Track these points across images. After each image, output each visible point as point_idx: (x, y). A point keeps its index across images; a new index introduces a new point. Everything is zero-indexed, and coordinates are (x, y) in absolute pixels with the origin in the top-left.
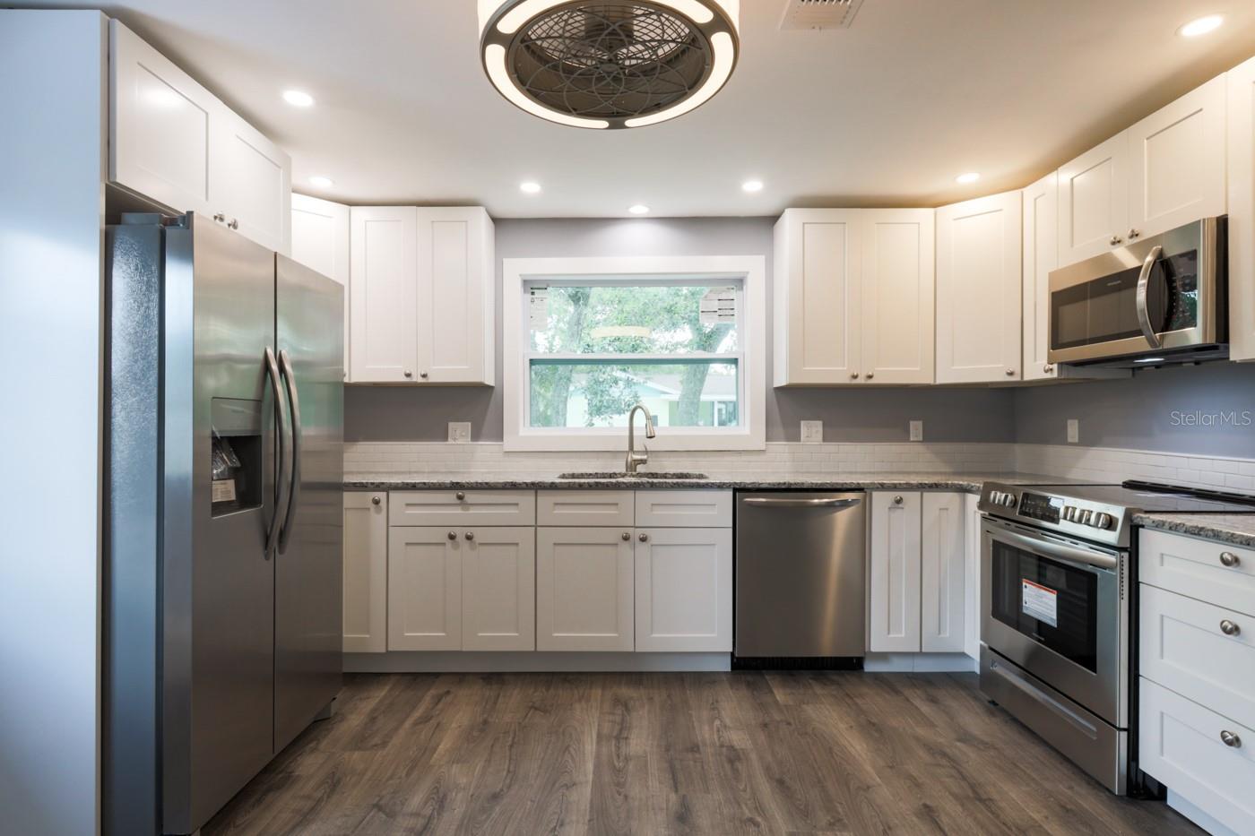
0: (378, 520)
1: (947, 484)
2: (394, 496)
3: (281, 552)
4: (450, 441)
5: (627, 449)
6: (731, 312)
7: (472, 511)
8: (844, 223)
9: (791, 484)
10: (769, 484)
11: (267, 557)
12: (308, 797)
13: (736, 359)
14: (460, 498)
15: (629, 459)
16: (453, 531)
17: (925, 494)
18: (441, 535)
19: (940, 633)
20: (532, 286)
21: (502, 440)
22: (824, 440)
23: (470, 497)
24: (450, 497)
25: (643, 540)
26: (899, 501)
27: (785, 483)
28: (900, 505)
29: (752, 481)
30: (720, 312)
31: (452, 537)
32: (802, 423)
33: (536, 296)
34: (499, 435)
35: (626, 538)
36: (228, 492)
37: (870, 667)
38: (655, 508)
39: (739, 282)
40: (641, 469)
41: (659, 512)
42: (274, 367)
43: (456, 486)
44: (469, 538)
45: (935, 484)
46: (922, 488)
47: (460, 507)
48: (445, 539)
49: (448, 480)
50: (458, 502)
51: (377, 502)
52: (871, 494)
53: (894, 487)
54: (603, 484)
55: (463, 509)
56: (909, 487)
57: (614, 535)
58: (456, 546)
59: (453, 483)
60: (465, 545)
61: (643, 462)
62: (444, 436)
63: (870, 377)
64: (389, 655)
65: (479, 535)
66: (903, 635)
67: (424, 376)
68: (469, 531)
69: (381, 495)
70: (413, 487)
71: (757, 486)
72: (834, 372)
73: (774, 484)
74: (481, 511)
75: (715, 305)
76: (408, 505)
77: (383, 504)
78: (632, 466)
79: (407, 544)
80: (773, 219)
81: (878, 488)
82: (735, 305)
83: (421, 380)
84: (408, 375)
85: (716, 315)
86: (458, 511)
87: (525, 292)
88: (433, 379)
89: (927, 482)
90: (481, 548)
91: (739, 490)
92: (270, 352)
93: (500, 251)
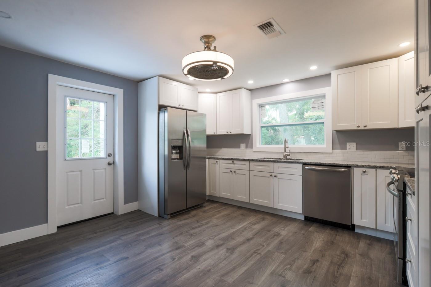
0: (217, 166)
1: (388, 167)
2: (220, 160)
3: (188, 169)
4: (241, 149)
5: (284, 151)
6: (322, 107)
7: (236, 165)
8: (355, 72)
9: (321, 163)
10: (314, 163)
11: (185, 170)
12: (202, 224)
13: (324, 122)
14: (233, 162)
15: (284, 154)
16: (232, 170)
17: (378, 170)
18: (229, 171)
19: (386, 224)
20: (261, 106)
21: (252, 148)
22: (357, 150)
23: (235, 162)
24: (230, 162)
25: (275, 176)
26: (364, 172)
27: (319, 163)
28: (366, 173)
29: (308, 162)
30: (318, 107)
31: (231, 171)
32: (347, 143)
33: (263, 108)
34: (252, 147)
35: (271, 176)
36: (178, 157)
37: (357, 231)
38: (279, 168)
39: (324, 96)
40: (288, 157)
41: (280, 169)
42: (186, 134)
43: (232, 159)
44: (235, 172)
45: (382, 166)
46: (376, 167)
47: (233, 164)
48: (230, 172)
49: (230, 157)
50: (232, 163)
51: (217, 162)
52: (353, 169)
53: (363, 167)
54: (265, 160)
55: (234, 165)
56: (369, 167)
57: (268, 175)
58: (232, 174)
59: (231, 158)
60: (234, 173)
61: (289, 155)
62: (239, 147)
63: (365, 126)
64: (220, 197)
65: (237, 171)
66: (368, 221)
67: (230, 132)
68: (235, 170)
69: (218, 160)
70: (223, 159)
71: (310, 163)
72: (351, 125)
73: (315, 163)
74: (238, 166)
75: (317, 105)
76: (223, 163)
77: (218, 162)
78: (285, 156)
79: (223, 172)
80: (329, 75)
81: (355, 166)
82: (324, 104)
83: (230, 133)
84: (227, 132)
85: (317, 108)
86: (233, 165)
87: (260, 108)
88: (233, 133)
89: (378, 165)
90: (238, 175)
91: (305, 164)
92: (185, 132)
93: (252, 98)
